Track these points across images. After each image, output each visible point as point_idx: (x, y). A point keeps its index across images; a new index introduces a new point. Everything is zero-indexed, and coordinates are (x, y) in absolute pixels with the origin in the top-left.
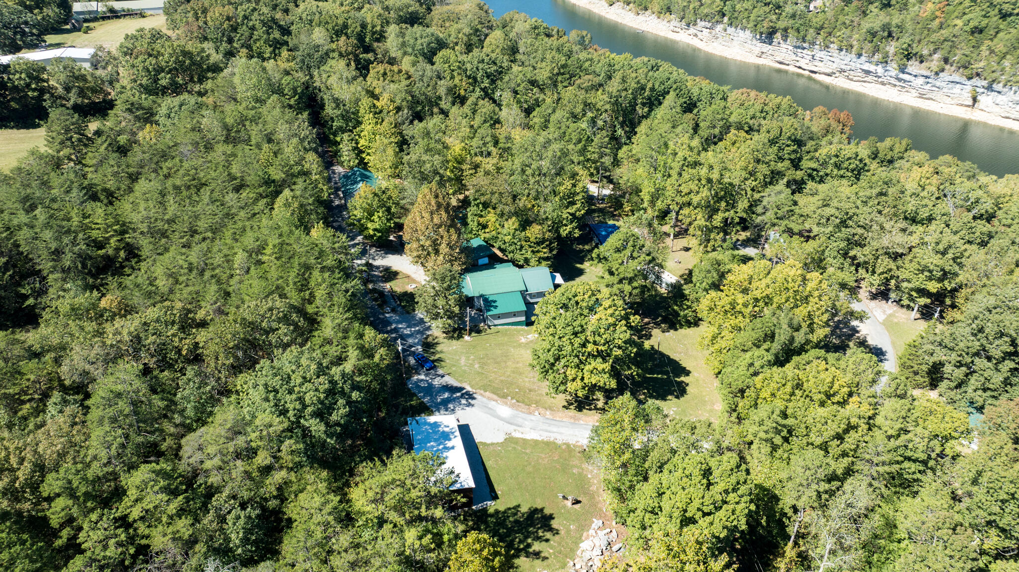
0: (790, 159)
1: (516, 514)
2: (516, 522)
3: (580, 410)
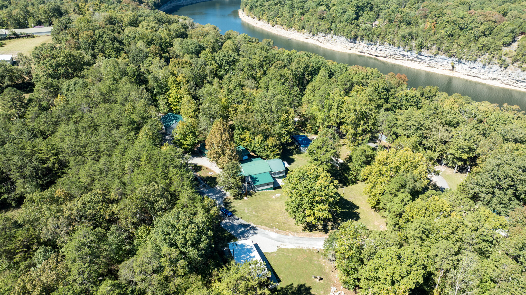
0: (384, 98)
1: (291, 289)
2: (293, 292)
3: (311, 231)
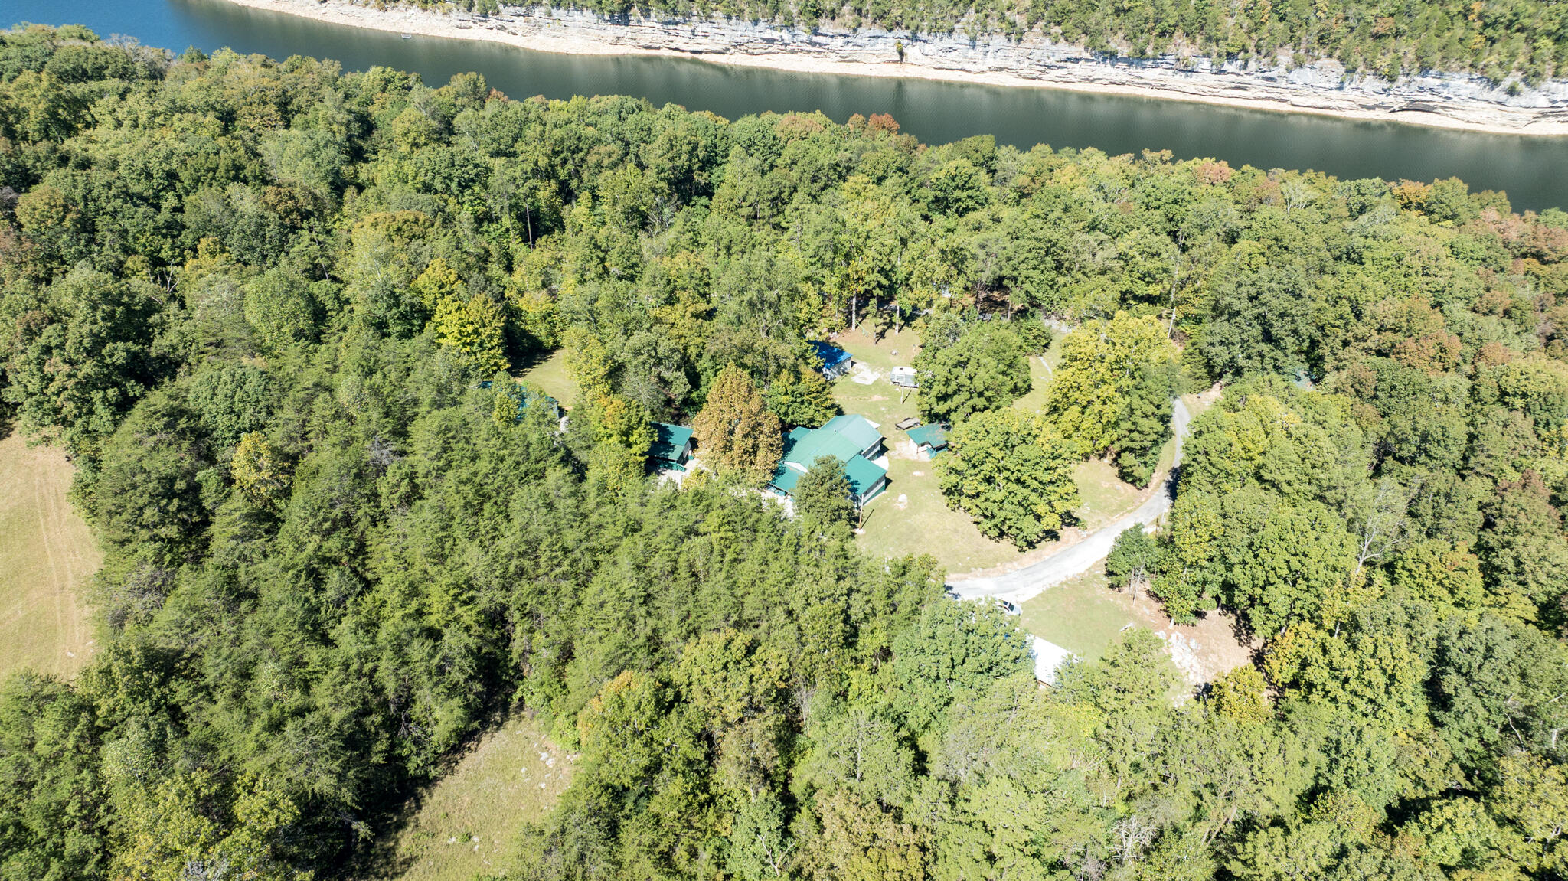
3: (1034, 548)
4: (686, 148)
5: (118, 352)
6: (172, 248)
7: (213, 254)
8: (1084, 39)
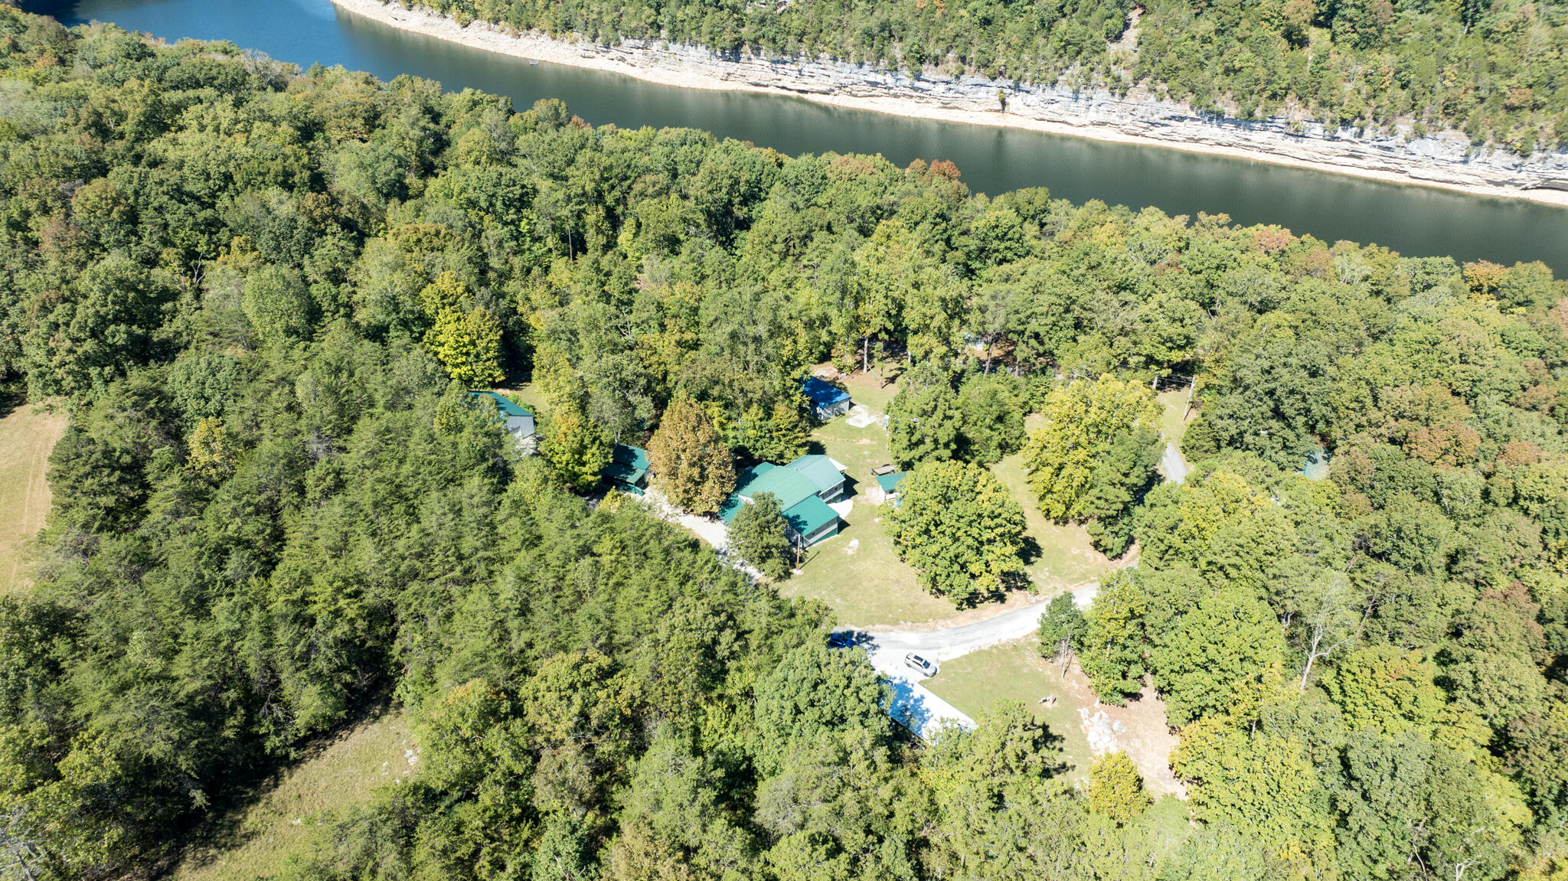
3: (975, 607)
4: (726, 182)
5: (119, 335)
6: (208, 244)
7: (243, 251)
8: (1191, 97)
